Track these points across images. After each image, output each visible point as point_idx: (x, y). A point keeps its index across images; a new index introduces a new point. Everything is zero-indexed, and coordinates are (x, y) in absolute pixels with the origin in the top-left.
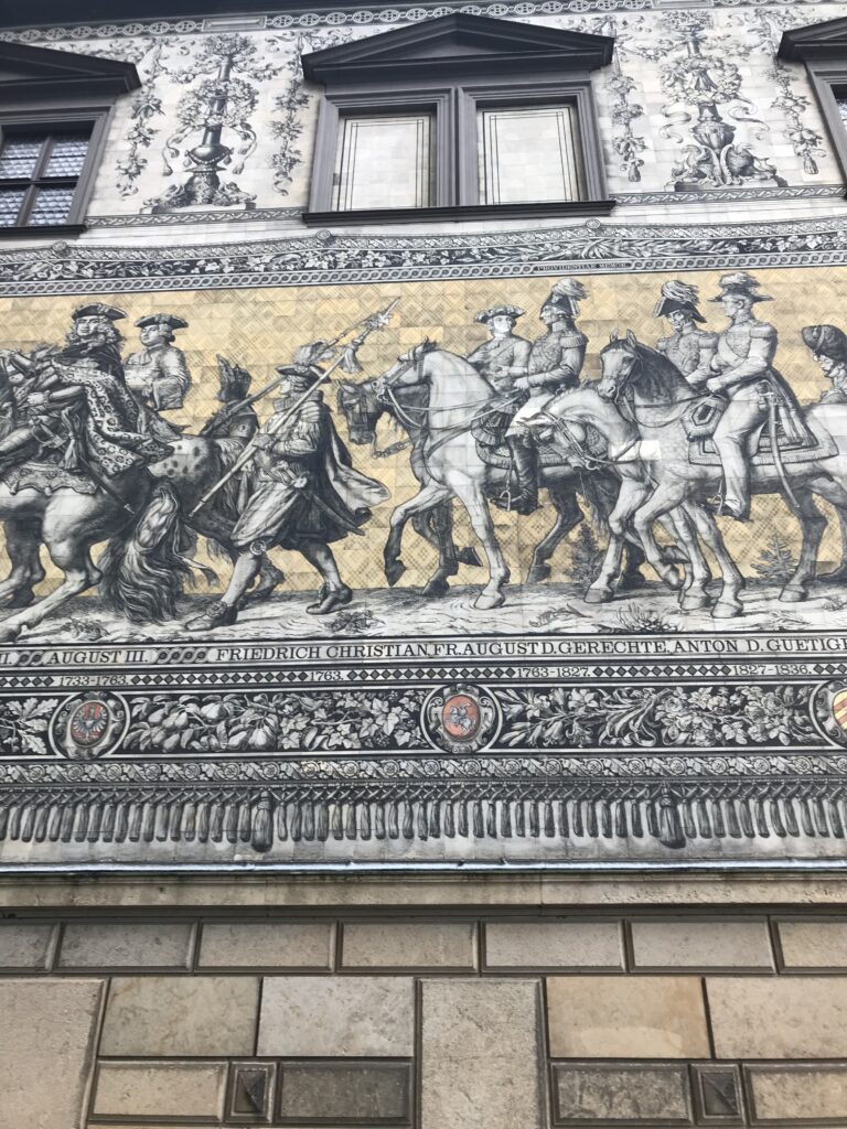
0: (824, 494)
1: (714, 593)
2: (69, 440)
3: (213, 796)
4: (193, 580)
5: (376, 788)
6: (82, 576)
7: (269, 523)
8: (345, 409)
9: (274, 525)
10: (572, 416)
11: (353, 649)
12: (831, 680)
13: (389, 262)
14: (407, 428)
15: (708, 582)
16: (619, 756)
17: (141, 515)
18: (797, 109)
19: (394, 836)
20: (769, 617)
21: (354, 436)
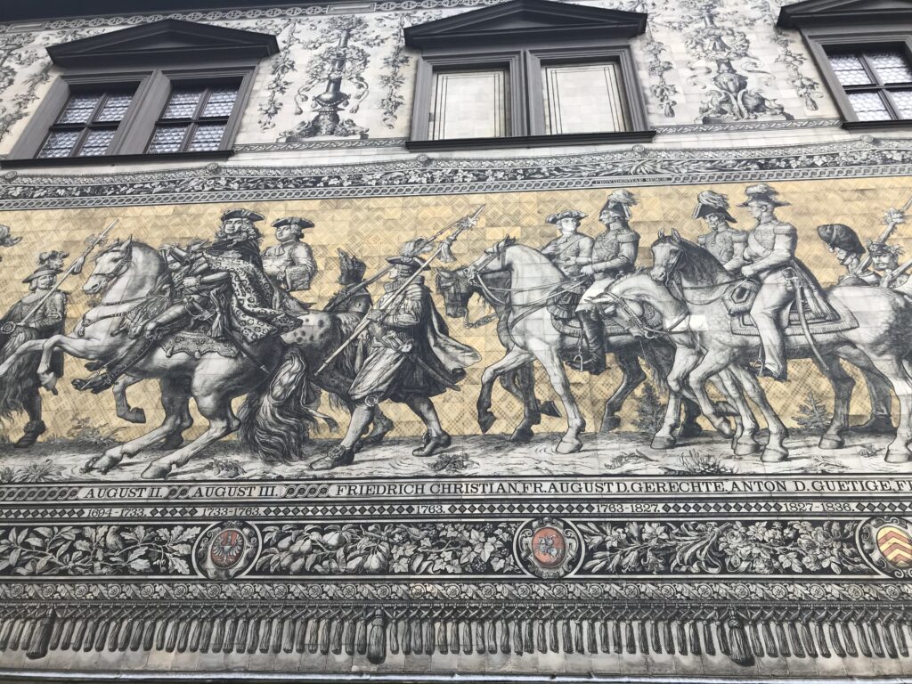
0: (849, 358)
1: (763, 441)
2: (216, 314)
3: (333, 613)
4: (317, 428)
5: (476, 608)
6: (224, 424)
7: (381, 381)
8: (442, 290)
9: (385, 382)
10: (630, 295)
11: (452, 487)
12: (873, 517)
13: (475, 178)
14: (494, 304)
15: (756, 431)
16: (690, 582)
17: (274, 374)
18: (796, 63)
19: (493, 651)
20: (811, 462)
21: (450, 311)
